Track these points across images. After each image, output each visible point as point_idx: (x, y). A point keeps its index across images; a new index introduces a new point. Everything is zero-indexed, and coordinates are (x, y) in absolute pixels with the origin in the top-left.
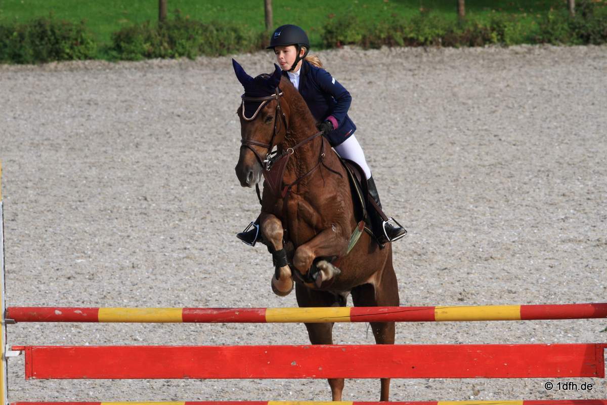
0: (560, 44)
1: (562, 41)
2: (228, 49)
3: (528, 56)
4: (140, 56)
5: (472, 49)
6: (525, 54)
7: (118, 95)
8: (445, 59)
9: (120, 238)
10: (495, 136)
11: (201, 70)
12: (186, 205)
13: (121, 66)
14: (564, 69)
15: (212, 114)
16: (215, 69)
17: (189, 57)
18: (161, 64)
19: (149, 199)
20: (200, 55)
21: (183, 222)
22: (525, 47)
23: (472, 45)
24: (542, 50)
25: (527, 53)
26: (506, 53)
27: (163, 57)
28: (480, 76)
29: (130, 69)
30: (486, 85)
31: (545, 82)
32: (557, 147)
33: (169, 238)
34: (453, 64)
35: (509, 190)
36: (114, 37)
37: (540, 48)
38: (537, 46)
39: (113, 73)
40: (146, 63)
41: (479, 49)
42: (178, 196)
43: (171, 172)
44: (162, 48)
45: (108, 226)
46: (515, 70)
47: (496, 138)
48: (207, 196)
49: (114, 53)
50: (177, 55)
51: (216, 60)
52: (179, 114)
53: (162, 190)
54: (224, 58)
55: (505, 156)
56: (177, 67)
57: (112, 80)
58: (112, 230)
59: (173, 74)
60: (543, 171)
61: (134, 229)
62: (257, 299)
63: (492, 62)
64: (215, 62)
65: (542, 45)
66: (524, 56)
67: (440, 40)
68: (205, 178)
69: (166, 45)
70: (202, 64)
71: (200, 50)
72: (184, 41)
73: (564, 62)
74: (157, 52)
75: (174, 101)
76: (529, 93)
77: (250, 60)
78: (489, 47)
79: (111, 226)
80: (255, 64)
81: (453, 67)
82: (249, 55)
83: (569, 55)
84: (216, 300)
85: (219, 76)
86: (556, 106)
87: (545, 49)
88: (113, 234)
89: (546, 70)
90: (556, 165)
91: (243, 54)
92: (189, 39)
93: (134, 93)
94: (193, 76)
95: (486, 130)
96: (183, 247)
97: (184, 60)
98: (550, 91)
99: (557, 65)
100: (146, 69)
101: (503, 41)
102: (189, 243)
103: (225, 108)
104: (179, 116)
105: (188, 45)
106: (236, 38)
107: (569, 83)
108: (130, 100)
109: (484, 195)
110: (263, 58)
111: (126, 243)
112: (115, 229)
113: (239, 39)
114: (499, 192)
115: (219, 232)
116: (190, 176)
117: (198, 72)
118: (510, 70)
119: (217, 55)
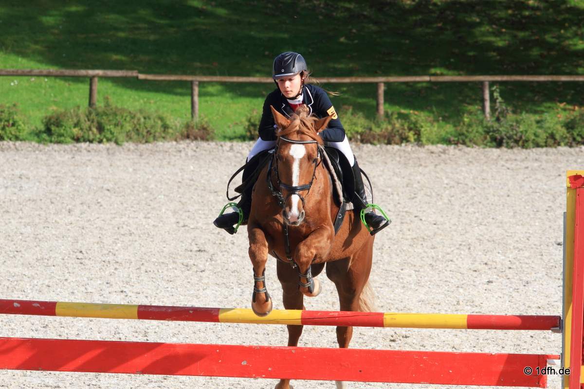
0: (474, 146)
1: (476, 143)
2: (154, 136)
3: (443, 155)
4: (69, 139)
5: (389, 147)
6: (440, 154)
7: (48, 172)
8: (363, 155)
9: (58, 281)
10: (416, 217)
11: (128, 155)
12: (120, 258)
13: (50, 148)
14: (478, 168)
15: (141, 190)
16: (141, 155)
17: (117, 143)
18: (89, 149)
19: (84, 252)
20: (127, 142)
21: (118, 270)
22: (441, 147)
23: (389, 143)
24: (457, 151)
25: (441, 152)
26: (422, 152)
27: (91, 142)
28: (397, 171)
29: (59, 152)
30: (404, 178)
31: (461, 177)
32: (476, 228)
33: (105, 284)
34: (370, 160)
35: (433, 258)
36: (44, 121)
37: (455, 148)
38: (453, 146)
39: (42, 154)
40: (75, 146)
41: (396, 147)
42: (112, 251)
43: (104, 232)
44: (90, 133)
45: (46, 271)
46: (432, 167)
48: (140, 252)
49: (44, 136)
50: (105, 140)
51: (142, 147)
52: (109, 188)
53: (96, 246)
54: (150, 145)
55: (426, 232)
56: (105, 152)
57: (42, 160)
58: (50, 275)
59: (101, 157)
60: (464, 245)
61: (71, 275)
62: (195, 333)
63: (409, 160)
64: (142, 148)
65: (456, 146)
66: (440, 156)
67: (359, 137)
68: (137, 238)
69: (94, 130)
70: (129, 150)
71: (127, 136)
72: (112, 127)
73: (478, 162)
74: (86, 137)
75: (102, 178)
76: (445, 186)
77: (175, 148)
78: (406, 145)
79: (48, 272)
80: (180, 151)
81: (371, 163)
82: (174, 143)
83: (482, 157)
84: (155, 332)
85: (145, 161)
86: (473, 196)
87: (460, 150)
88: (52, 278)
89: (461, 168)
90: (477, 241)
91: (168, 142)
92: (116, 125)
93: (63, 171)
94: (120, 160)
95: (406, 212)
96: (120, 290)
97: (112, 145)
98: (466, 184)
99: (471, 165)
100: (74, 152)
101: (419, 141)
102: (125, 287)
103: (153, 186)
104: (108, 190)
105: (116, 131)
106: (162, 126)
107: (484, 179)
108: (60, 177)
109: (409, 261)
110: (188, 146)
111: (64, 285)
112: (52, 274)
113: (165, 127)
114: (424, 259)
115: (154, 280)
116: (123, 236)
117: (125, 156)
118: (426, 167)
119: (144, 141)
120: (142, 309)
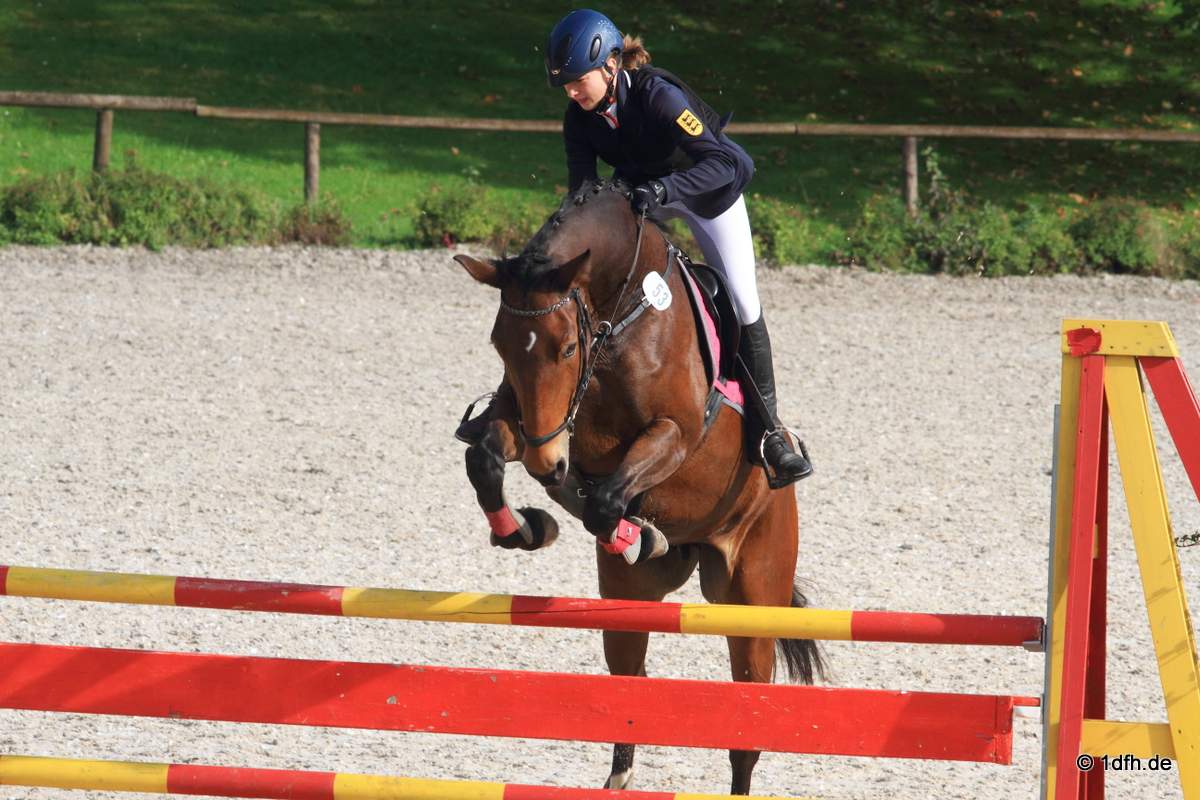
0: (884, 268)
1: (887, 264)
2: (227, 235)
3: (819, 287)
4: (50, 237)
6: (814, 284)
7: (6, 303)
9: (17, 526)
11: (171, 272)
12: (148, 481)
13: (12, 254)
14: (891, 315)
15: (196, 343)
16: (198, 273)
17: (149, 246)
18: (93, 256)
19: (73, 468)
20: (171, 244)
21: (143, 507)
22: (815, 270)
24: (848, 278)
25: (818, 282)
26: (777, 279)
27: (96, 242)
29: (29, 261)
31: (856, 333)
32: (883, 436)
33: (115, 533)
37: (843, 273)
38: (840, 269)
40: (62, 251)
42: (131, 466)
43: (116, 428)
44: (95, 224)
46: (795, 311)
48: (189, 470)
50: (124, 240)
51: (201, 255)
52: (130, 339)
53: (99, 456)
54: (218, 252)
56: (124, 264)
59: (117, 275)
60: (857, 472)
61: (46, 513)
62: (296, 638)
64: (200, 259)
65: (847, 269)
66: (812, 287)
68: (184, 441)
69: (104, 218)
70: (174, 262)
71: (172, 232)
72: (140, 214)
73: (891, 303)
74: (86, 232)
75: (117, 318)
76: (822, 349)
77: (270, 260)
80: (280, 267)
82: (268, 249)
83: (900, 293)
84: (214, 635)
85: (206, 285)
86: (879, 372)
87: (853, 277)
88: (5, 518)
89: (855, 314)
90: (882, 464)
91: (256, 246)
92: (149, 209)
93: (37, 301)
94: (155, 281)
96: (145, 547)
97: (140, 250)
98: (865, 348)
99: (876, 307)
100: (60, 262)
101: (770, 256)
102: (156, 541)
103: (221, 336)
104: (129, 343)
105: (148, 221)
106: (243, 214)
107: (901, 338)
108: (30, 312)
110: (295, 257)
111: (31, 535)
112: (7, 512)
113: (250, 216)
115: (216, 528)
116: (155, 438)
117: (166, 275)
118: (783, 310)
119: (205, 244)
120: (184, 585)
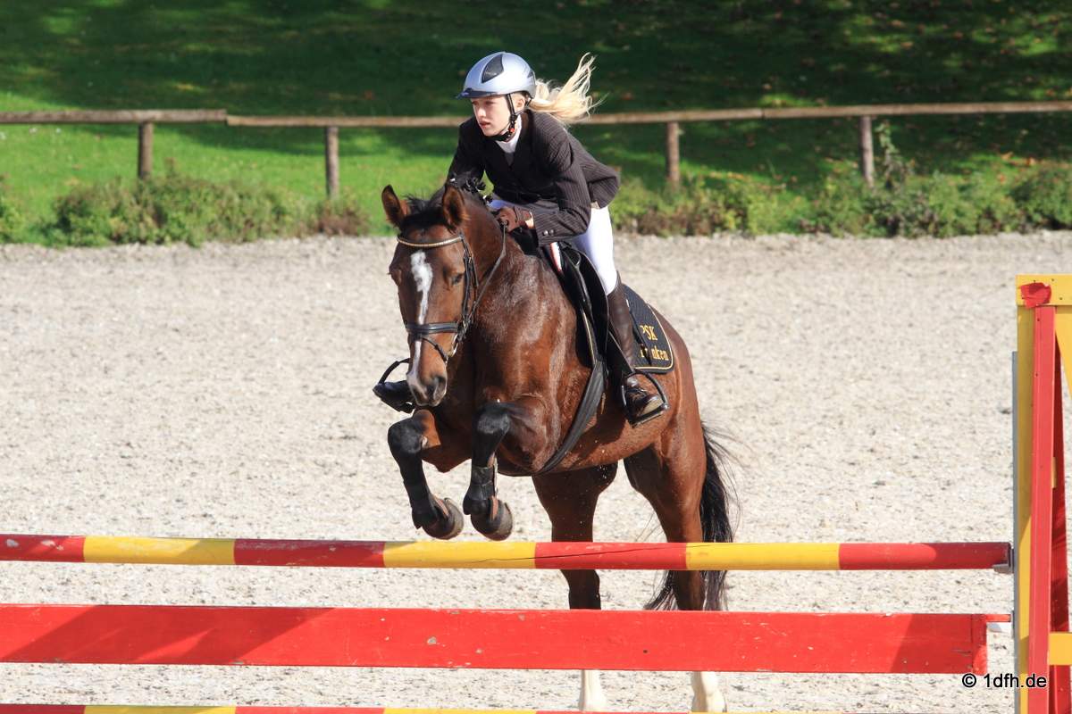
0: (847, 234)
1: (849, 230)
2: (259, 230)
3: (789, 254)
4: (102, 239)
5: (690, 240)
6: (784, 251)
7: (65, 300)
8: (643, 256)
9: (87, 499)
10: (741, 367)
11: (211, 265)
12: (200, 454)
13: (68, 255)
14: (854, 276)
15: (236, 328)
16: (235, 265)
17: (190, 243)
18: (140, 255)
19: (133, 445)
20: (210, 240)
21: (198, 477)
22: (785, 238)
23: (690, 233)
24: (814, 245)
25: (788, 249)
26: (751, 248)
27: (143, 242)
28: (705, 283)
29: (84, 262)
30: (718, 296)
31: (824, 293)
32: (853, 385)
33: (174, 501)
34: (657, 265)
35: (774, 441)
36: (57, 205)
37: (811, 240)
38: (807, 236)
39: (54, 267)
40: (113, 251)
41: (704, 240)
42: (184, 440)
43: (170, 407)
44: (142, 225)
45: (65, 481)
46: (769, 275)
47: (743, 370)
48: (237, 442)
49: (57, 233)
50: (168, 238)
51: (237, 249)
52: (178, 327)
53: (156, 433)
54: (252, 245)
55: (762, 396)
56: (169, 260)
57: (53, 277)
58: (73, 488)
59: (162, 270)
60: (832, 417)
61: (112, 486)
62: (340, 588)
63: (728, 263)
64: (236, 252)
65: (813, 236)
66: (783, 254)
67: (635, 223)
68: (231, 417)
69: (149, 220)
70: (213, 256)
71: (210, 230)
72: (181, 215)
73: (854, 265)
74: (134, 233)
75: (165, 309)
76: (795, 309)
77: (298, 251)
78: (721, 237)
79: (69, 482)
80: (307, 256)
81: (658, 270)
82: (296, 241)
83: (862, 255)
84: (267, 589)
85: (243, 276)
86: (846, 328)
87: (820, 243)
88: (75, 493)
89: (822, 276)
90: (854, 410)
91: (285, 239)
92: (188, 210)
93: (93, 297)
94: (197, 275)
95: (724, 359)
96: (201, 513)
97: (182, 247)
98: (833, 306)
99: (841, 269)
100: (112, 261)
101: (744, 228)
102: (210, 507)
103: (258, 321)
104: (177, 330)
105: (188, 221)
106: (273, 210)
107: (865, 296)
108: (87, 307)
110: (321, 247)
111: (99, 506)
112: (77, 487)
113: (279, 212)
114: (757, 444)
115: (264, 493)
116: (204, 414)
117: (206, 268)
118: (758, 275)
119: (240, 239)
120: (242, 546)
